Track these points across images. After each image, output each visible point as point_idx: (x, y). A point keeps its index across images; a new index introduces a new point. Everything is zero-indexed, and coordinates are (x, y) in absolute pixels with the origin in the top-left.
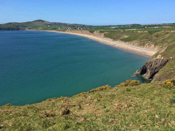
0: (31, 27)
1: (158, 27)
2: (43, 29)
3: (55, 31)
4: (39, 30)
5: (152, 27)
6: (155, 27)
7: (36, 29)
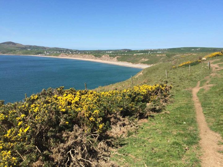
0: (5, 51)
1: (161, 52)
2: (24, 53)
3: (43, 55)
4: (19, 54)
5: (155, 52)
6: (158, 52)
7: (14, 53)
